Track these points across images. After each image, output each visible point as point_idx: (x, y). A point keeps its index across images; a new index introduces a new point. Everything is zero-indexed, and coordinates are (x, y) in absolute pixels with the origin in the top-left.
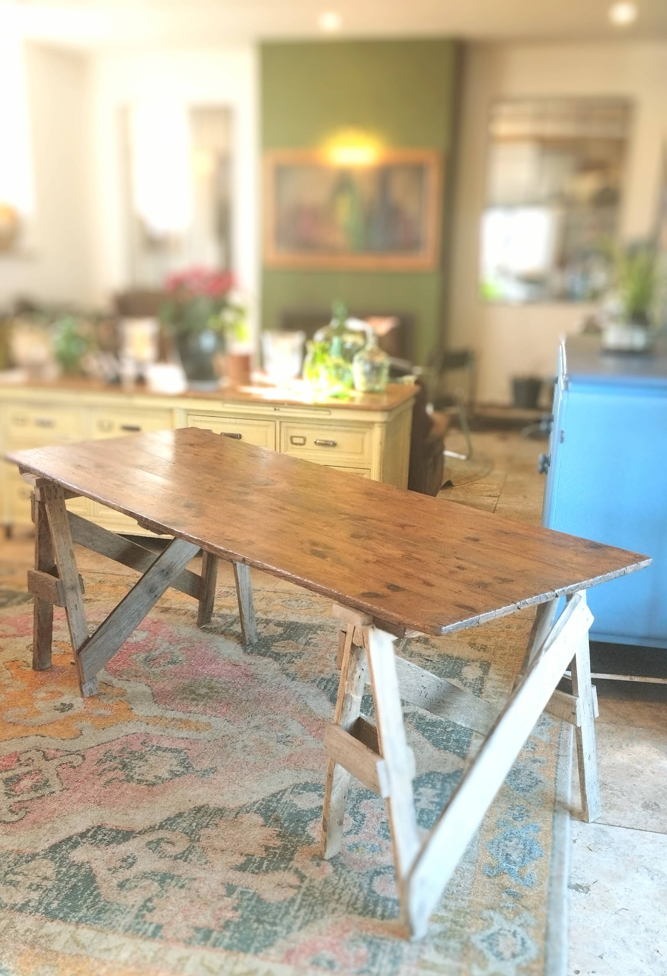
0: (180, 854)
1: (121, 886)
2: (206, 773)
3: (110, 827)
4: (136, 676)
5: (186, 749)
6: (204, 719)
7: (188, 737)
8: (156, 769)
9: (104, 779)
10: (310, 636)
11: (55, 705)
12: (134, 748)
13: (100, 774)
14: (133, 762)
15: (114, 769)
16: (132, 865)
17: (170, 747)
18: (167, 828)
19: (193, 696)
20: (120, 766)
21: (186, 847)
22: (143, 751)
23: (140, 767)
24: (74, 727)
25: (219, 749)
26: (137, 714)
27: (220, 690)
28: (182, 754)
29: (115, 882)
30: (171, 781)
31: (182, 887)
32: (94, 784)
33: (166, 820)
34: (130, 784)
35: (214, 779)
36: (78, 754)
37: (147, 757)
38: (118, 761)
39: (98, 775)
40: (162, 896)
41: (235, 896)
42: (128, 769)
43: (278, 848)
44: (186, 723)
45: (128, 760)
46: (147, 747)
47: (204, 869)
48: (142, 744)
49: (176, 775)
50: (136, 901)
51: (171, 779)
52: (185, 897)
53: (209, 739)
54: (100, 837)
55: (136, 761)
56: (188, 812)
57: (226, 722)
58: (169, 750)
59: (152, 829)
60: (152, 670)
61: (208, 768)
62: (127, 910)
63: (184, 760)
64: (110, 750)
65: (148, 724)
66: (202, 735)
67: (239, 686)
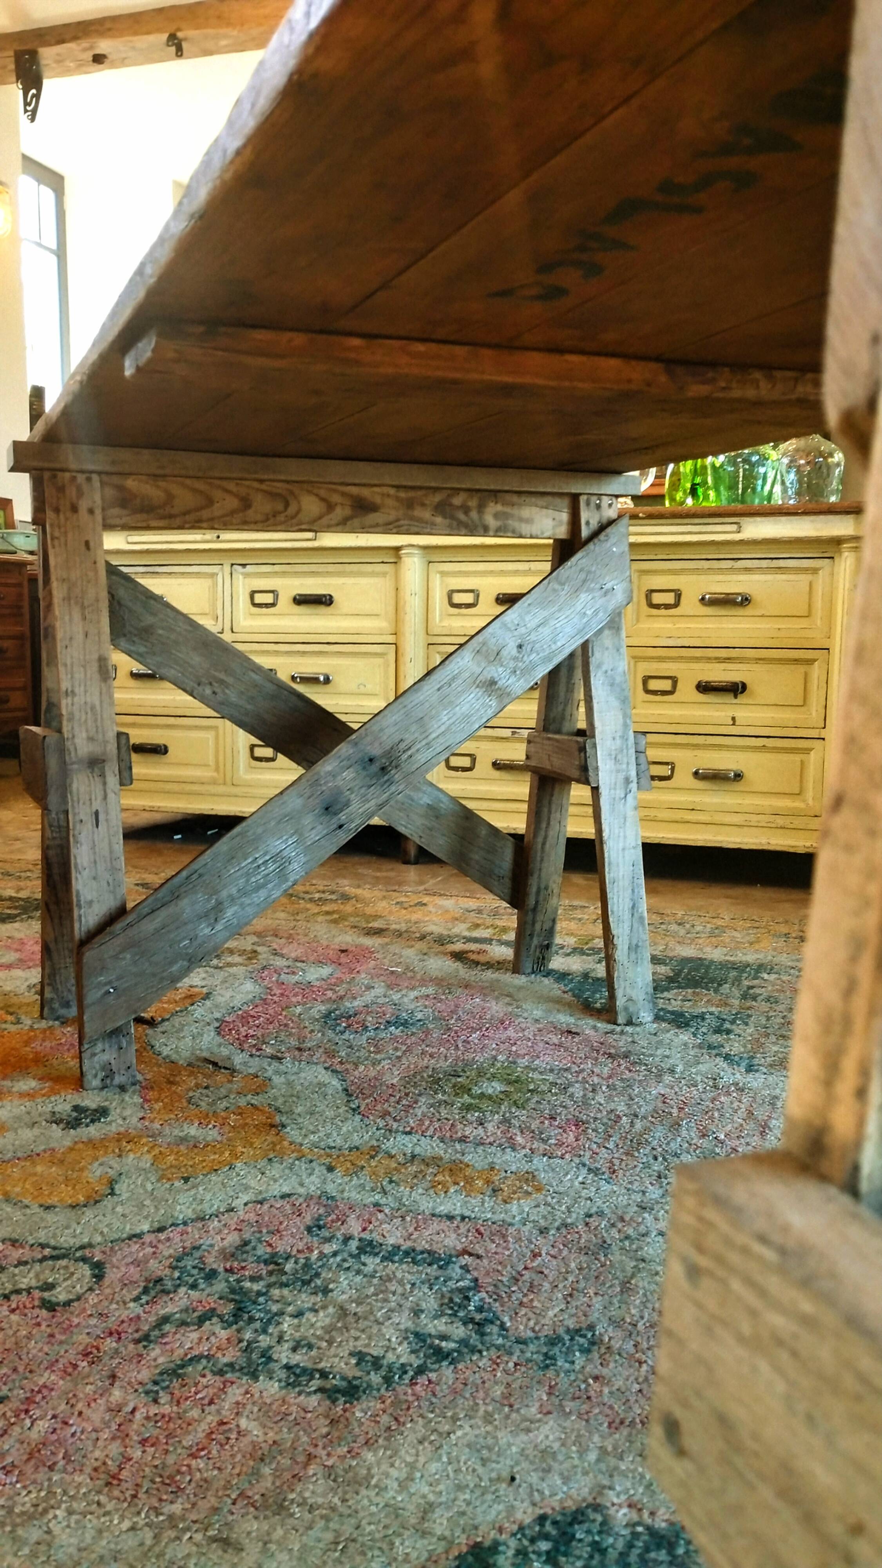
2: (556, 1350)
4: (300, 1049)
5: (465, 1252)
6: (513, 1161)
7: (467, 1214)
8: (362, 1324)
10: (746, 983)
11: (56, 1109)
12: (281, 1247)
13: (146, 1337)
14: (276, 1292)
15: (201, 1321)
17: (409, 1244)
19: (466, 1099)
20: (227, 1309)
22: (315, 1256)
23: (299, 1314)
24: (95, 1172)
25: (583, 1258)
26: (299, 1140)
27: (545, 1088)
28: (455, 1271)
30: (422, 1380)
32: (113, 1377)
34: (255, 1385)
35: (596, 1378)
36: (84, 1259)
37: (326, 1274)
38: (220, 1286)
39: (137, 1341)
42: (251, 1320)
44: (456, 1169)
45: (256, 1287)
46: (328, 1240)
48: (309, 1229)
49: (440, 1355)
51: (421, 1370)
53: (542, 1223)
55: (286, 1291)
56: (513, 1543)
57: (584, 1171)
58: (407, 1253)
60: (346, 1036)
61: (561, 1331)
63: (465, 1295)
64: (195, 1248)
65: (330, 1169)
66: (514, 1208)
67: (596, 1080)
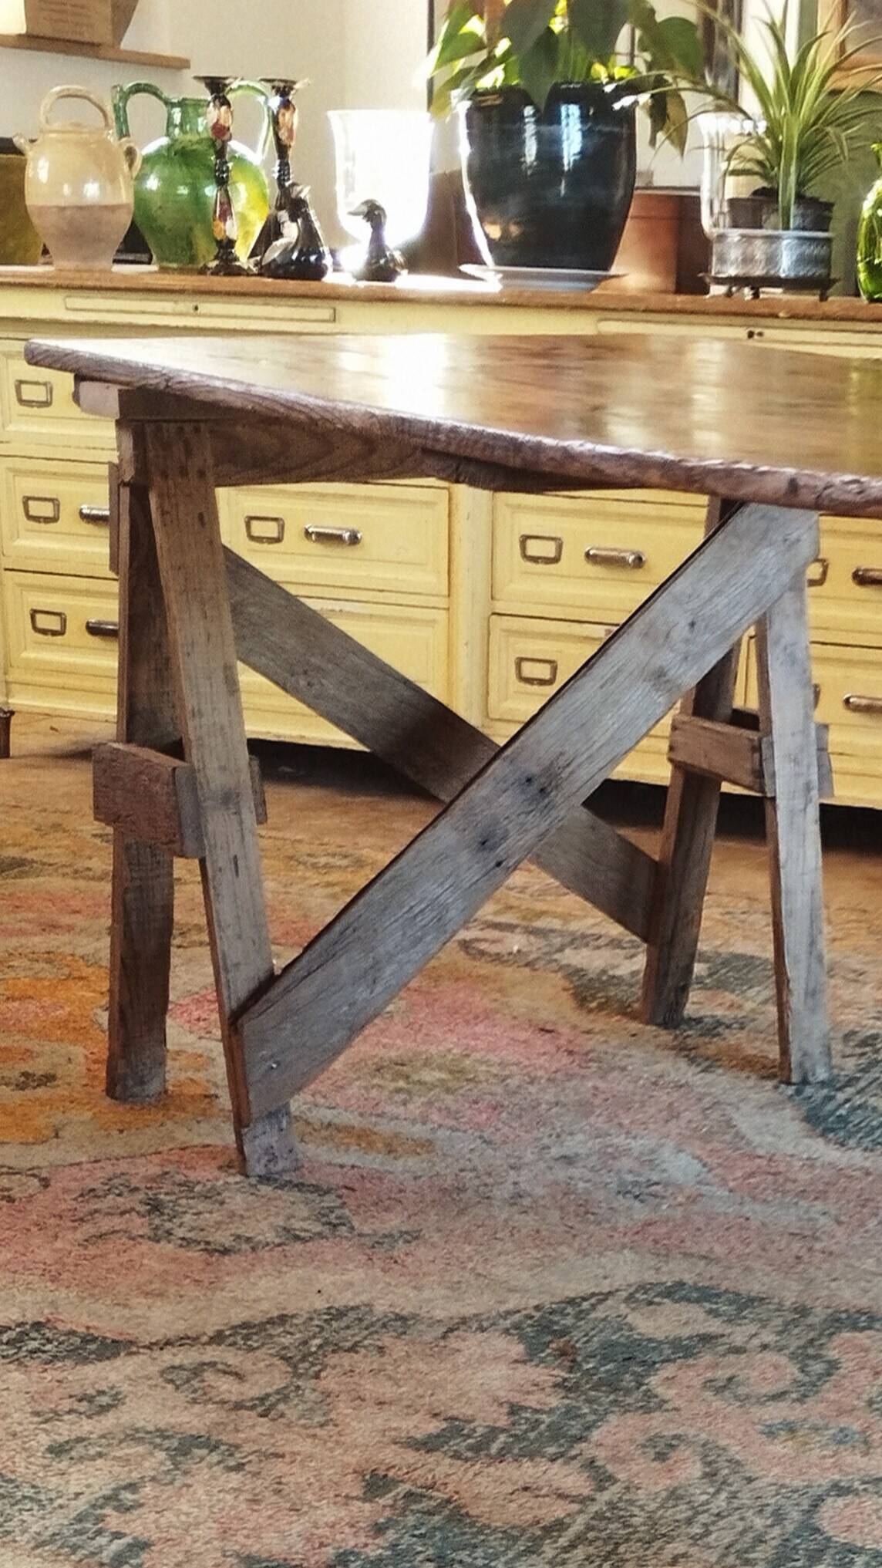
0: (252, 1399)
1: (57, 1450)
2: (385, 1240)
3: (69, 1327)
5: (344, 1187)
6: (419, 1132)
7: (357, 1164)
8: (244, 1221)
9: (88, 1229)
12: (195, 1176)
13: (80, 1219)
14: (183, 1202)
15: (122, 1213)
16: (104, 1409)
17: (301, 1181)
18: (233, 1344)
19: (403, 1084)
20: (143, 1208)
21: (275, 1387)
22: (221, 1182)
23: (198, 1214)
24: (42, 1122)
25: (440, 1195)
27: (482, 1078)
28: (330, 1197)
29: (45, 1440)
30: (279, 1249)
31: (239, 1467)
32: (56, 1237)
33: (233, 1328)
34: (157, 1247)
35: (406, 1255)
36: (33, 1175)
37: (226, 1194)
38: (140, 1196)
39: (74, 1221)
40: (171, 1483)
41: (387, 1500)
42: (162, 1215)
43: (551, 1411)
44: (364, 1136)
45: (168, 1198)
46: (234, 1175)
47: (314, 1436)
48: (220, 1167)
49: (297, 1238)
50: (88, 1486)
52: (237, 1491)
53: (419, 1174)
54: (33, 1345)
55: (191, 1202)
56: (306, 1316)
57: (480, 1142)
58: (296, 1186)
59: (185, 1340)
61: (394, 1231)
62: (60, 1501)
63: (332, 1209)
64: (124, 1174)
66: (399, 1163)
67: (540, 1073)
